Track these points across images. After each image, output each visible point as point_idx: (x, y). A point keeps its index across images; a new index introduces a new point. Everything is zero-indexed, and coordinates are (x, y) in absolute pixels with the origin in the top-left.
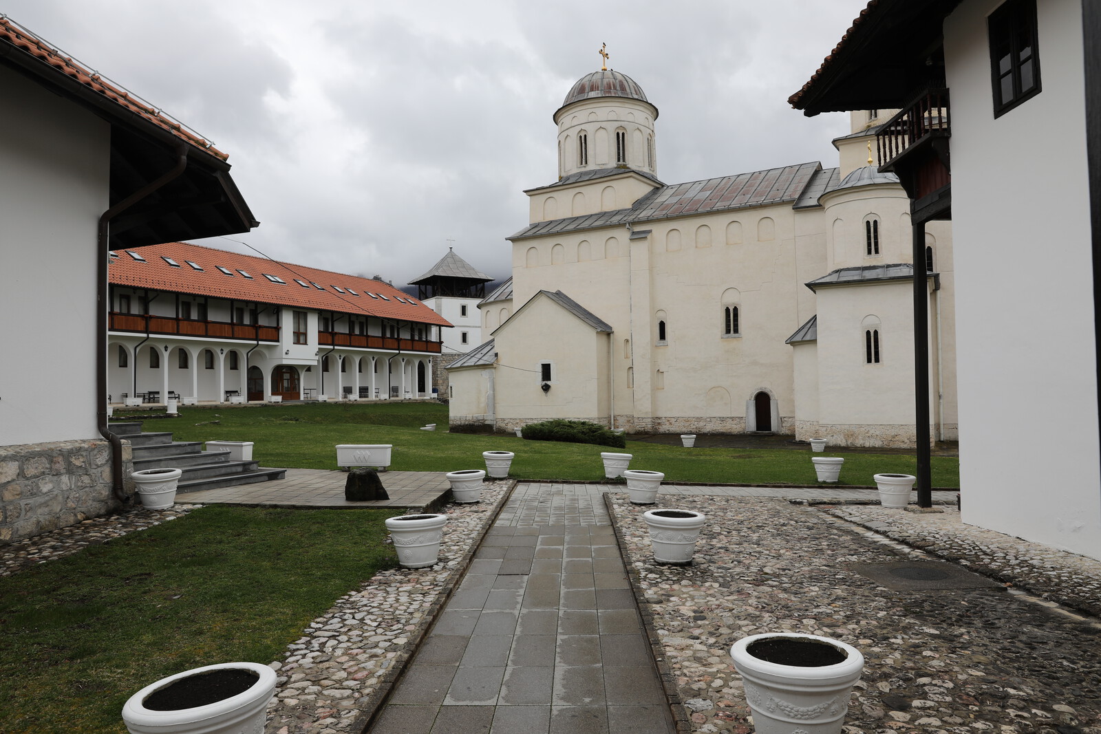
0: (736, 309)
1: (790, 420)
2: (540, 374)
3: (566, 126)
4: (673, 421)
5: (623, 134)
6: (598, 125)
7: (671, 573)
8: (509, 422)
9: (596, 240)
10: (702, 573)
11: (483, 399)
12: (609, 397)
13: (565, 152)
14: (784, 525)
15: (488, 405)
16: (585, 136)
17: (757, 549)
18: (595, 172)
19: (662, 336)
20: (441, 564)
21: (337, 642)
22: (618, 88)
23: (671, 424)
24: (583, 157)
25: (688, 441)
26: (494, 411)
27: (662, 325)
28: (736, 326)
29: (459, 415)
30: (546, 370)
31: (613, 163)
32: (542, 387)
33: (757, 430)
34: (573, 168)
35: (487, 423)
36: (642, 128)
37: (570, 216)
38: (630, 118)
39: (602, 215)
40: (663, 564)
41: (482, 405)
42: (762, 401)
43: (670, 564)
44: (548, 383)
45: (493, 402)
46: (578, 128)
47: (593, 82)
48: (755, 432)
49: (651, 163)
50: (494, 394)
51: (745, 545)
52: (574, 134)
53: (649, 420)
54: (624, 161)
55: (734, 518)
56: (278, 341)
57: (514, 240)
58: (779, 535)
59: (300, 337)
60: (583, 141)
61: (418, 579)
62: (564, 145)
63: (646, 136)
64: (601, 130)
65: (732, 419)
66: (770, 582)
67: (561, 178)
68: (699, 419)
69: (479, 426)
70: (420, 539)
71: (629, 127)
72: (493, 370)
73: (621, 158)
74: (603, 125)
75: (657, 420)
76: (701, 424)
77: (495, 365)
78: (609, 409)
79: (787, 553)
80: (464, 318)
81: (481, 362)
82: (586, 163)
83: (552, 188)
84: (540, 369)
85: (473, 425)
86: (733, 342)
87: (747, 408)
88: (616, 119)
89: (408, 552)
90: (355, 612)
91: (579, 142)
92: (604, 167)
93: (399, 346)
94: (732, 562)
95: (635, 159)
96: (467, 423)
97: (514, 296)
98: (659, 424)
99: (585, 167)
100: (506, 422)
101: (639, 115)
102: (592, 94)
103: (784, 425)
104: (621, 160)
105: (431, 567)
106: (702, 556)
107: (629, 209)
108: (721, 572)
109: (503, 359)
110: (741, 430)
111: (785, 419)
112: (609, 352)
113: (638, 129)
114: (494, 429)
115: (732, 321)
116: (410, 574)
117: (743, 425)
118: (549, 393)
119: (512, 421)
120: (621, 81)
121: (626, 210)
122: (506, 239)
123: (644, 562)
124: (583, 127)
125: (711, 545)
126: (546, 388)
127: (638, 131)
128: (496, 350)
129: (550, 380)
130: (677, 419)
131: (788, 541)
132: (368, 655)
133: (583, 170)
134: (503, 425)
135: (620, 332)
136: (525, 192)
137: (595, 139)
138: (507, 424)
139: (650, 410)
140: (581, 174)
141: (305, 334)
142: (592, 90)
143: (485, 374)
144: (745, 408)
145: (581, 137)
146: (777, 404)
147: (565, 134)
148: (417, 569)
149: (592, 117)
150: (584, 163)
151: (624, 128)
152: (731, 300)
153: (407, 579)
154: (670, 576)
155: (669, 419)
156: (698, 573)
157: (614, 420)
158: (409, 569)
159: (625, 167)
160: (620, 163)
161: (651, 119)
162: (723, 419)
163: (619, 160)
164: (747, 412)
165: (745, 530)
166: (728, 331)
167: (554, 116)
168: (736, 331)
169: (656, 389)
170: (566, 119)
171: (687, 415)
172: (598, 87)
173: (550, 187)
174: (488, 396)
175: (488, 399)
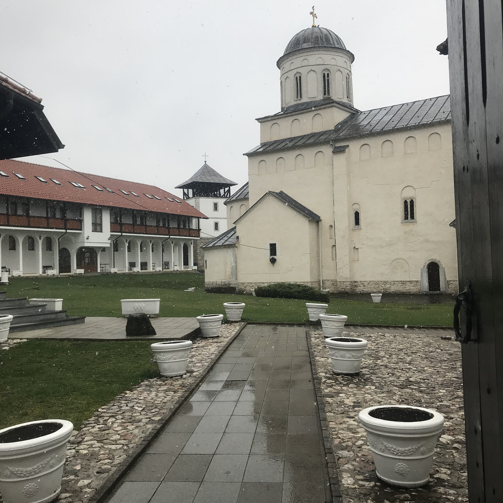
0: (412, 201)
1: (455, 282)
2: (269, 251)
3: (286, 69)
4: (366, 284)
5: (328, 74)
6: (310, 68)
7: (343, 380)
8: (247, 285)
9: (309, 154)
10: (365, 380)
11: (229, 270)
12: (319, 266)
13: (285, 90)
14: (432, 352)
16: (300, 77)
17: (408, 367)
18: (307, 103)
19: (357, 222)
20: (188, 374)
21: (115, 419)
22: (324, 40)
23: (364, 286)
24: (299, 92)
25: (377, 298)
27: (357, 215)
28: (412, 214)
29: (211, 280)
30: (273, 248)
31: (320, 97)
32: (270, 260)
33: (430, 290)
34: (292, 101)
35: (231, 286)
36: (341, 69)
37: (289, 137)
38: (333, 62)
39: (313, 135)
40: (338, 374)
41: (228, 273)
43: (344, 374)
44: (275, 257)
45: (235, 272)
46: (295, 71)
47: (305, 37)
48: (428, 292)
49: (349, 96)
50: (236, 265)
51: (401, 364)
52: (291, 75)
53: (348, 283)
54: (329, 94)
55: (396, 347)
56: (81, 230)
57: (250, 155)
58: (426, 358)
59: (97, 227)
60: (299, 81)
61: (172, 383)
62: (285, 84)
63: (345, 75)
64: (312, 72)
65: (410, 282)
66: (411, 387)
67: (283, 109)
68: (385, 283)
69: (226, 289)
70: (174, 357)
71: (332, 69)
72: (236, 249)
73: (327, 92)
74: (313, 68)
75: (354, 284)
76: (388, 286)
77: (237, 245)
78: (319, 275)
79: (429, 370)
80: (216, 213)
81: (227, 243)
82: (301, 97)
83: (276, 117)
84: (269, 247)
85: (222, 287)
86: (410, 227)
87: (422, 274)
88: (322, 63)
89: (166, 366)
90: (128, 403)
91: (295, 82)
92: (314, 100)
93: (169, 232)
94: (388, 374)
95: (337, 94)
96: (217, 286)
97: (250, 196)
98: (356, 286)
99: (300, 100)
100: (245, 285)
101: (340, 60)
102: (305, 45)
103: (450, 286)
104: (327, 94)
105: (181, 376)
106: (368, 370)
107: (332, 130)
108: (379, 380)
109: (242, 241)
110: (417, 290)
111: (451, 282)
112: (318, 235)
113: (339, 70)
114: (237, 290)
115: (409, 210)
116: (167, 380)
117: (418, 287)
118: (276, 264)
119: (249, 285)
120: (326, 35)
121: (330, 131)
122: (244, 155)
123: (326, 373)
124: (298, 70)
125: (376, 364)
126: (273, 261)
127: (339, 72)
128: (237, 234)
129: (276, 255)
130: (369, 282)
131: (432, 362)
132: (134, 426)
133: (299, 102)
134: (243, 287)
135: (326, 219)
136: (257, 119)
137: (307, 79)
138: (245, 287)
139: (349, 276)
140: (297, 105)
141: (101, 225)
143: (230, 251)
144: (420, 274)
145: (297, 78)
146: (445, 270)
147: (285, 76)
148: (172, 377)
149: (305, 63)
150: (299, 97)
151: (329, 70)
152: (408, 194)
153: (164, 383)
154: (342, 381)
156: (362, 380)
157: (323, 283)
158: (167, 377)
159: (329, 98)
160: (324, 96)
161: (348, 62)
162: (403, 283)
163: (325, 94)
164: (422, 277)
165: (403, 354)
166: (406, 218)
167: (277, 62)
168: (412, 217)
169: (353, 261)
170: (287, 65)
171: (376, 280)
172: (309, 40)
173: (275, 115)
174: (232, 267)
175: (232, 269)
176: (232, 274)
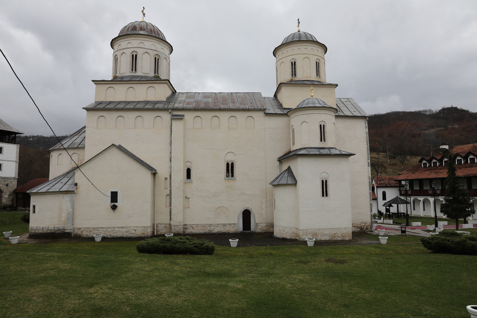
0: (232, 164)
1: (261, 224)
2: (110, 198)
3: (123, 46)
4: (194, 226)
6: (145, 50)
8: (84, 230)
9: (148, 117)
11: (64, 216)
12: (154, 212)
13: (120, 62)
15: (68, 219)
16: (136, 55)
18: (142, 77)
19: (189, 176)
23: (193, 228)
24: (134, 67)
26: (73, 223)
28: (232, 173)
29: (41, 226)
30: (114, 196)
31: (152, 74)
32: (111, 207)
33: (243, 230)
34: (127, 72)
35: (66, 231)
37: (125, 100)
39: (147, 102)
41: (63, 219)
42: (247, 215)
44: (116, 204)
45: (72, 217)
46: (132, 50)
47: (141, 26)
48: (242, 232)
50: (73, 211)
52: (129, 52)
53: (182, 226)
54: (158, 74)
57: (89, 109)
60: (135, 58)
62: (120, 58)
64: (146, 53)
65: (230, 224)
67: (114, 77)
68: (210, 225)
69: (59, 234)
71: (161, 56)
72: (73, 195)
73: (156, 72)
74: (147, 51)
75: (185, 226)
76: (212, 228)
77: (75, 192)
78: (154, 220)
81: (64, 189)
82: (136, 71)
84: (110, 195)
85: (54, 233)
86: (231, 182)
87: (238, 219)
88: (155, 49)
91: (131, 58)
92: (147, 75)
95: (163, 74)
96: (49, 231)
97: (87, 146)
98: (186, 228)
99: (135, 73)
100: (82, 230)
102: (142, 32)
103: (258, 227)
107: (164, 101)
109: (81, 188)
110: (235, 230)
111: (258, 224)
112: (154, 185)
114: (72, 235)
115: (230, 169)
117: (236, 228)
118: (117, 211)
119: (86, 229)
120: (157, 30)
121: (162, 101)
124: (135, 49)
126: (114, 208)
128: (76, 181)
129: (117, 202)
130: (197, 225)
133: (134, 74)
134: (79, 232)
135: (162, 173)
137: (142, 58)
138: (82, 232)
139: (182, 221)
140: (132, 77)
142: (141, 29)
143: (67, 198)
144: (237, 218)
145: (133, 55)
146: (255, 216)
147: (122, 51)
149: (141, 45)
150: (134, 70)
151: (159, 56)
152: (230, 158)
155: (192, 225)
157: (156, 227)
159: (159, 77)
160: (156, 75)
162: (224, 225)
164: (238, 221)
166: (228, 176)
168: (232, 176)
169: (185, 207)
170: (124, 43)
171: (203, 223)
174: (68, 213)
175: (68, 214)
176: (67, 220)
